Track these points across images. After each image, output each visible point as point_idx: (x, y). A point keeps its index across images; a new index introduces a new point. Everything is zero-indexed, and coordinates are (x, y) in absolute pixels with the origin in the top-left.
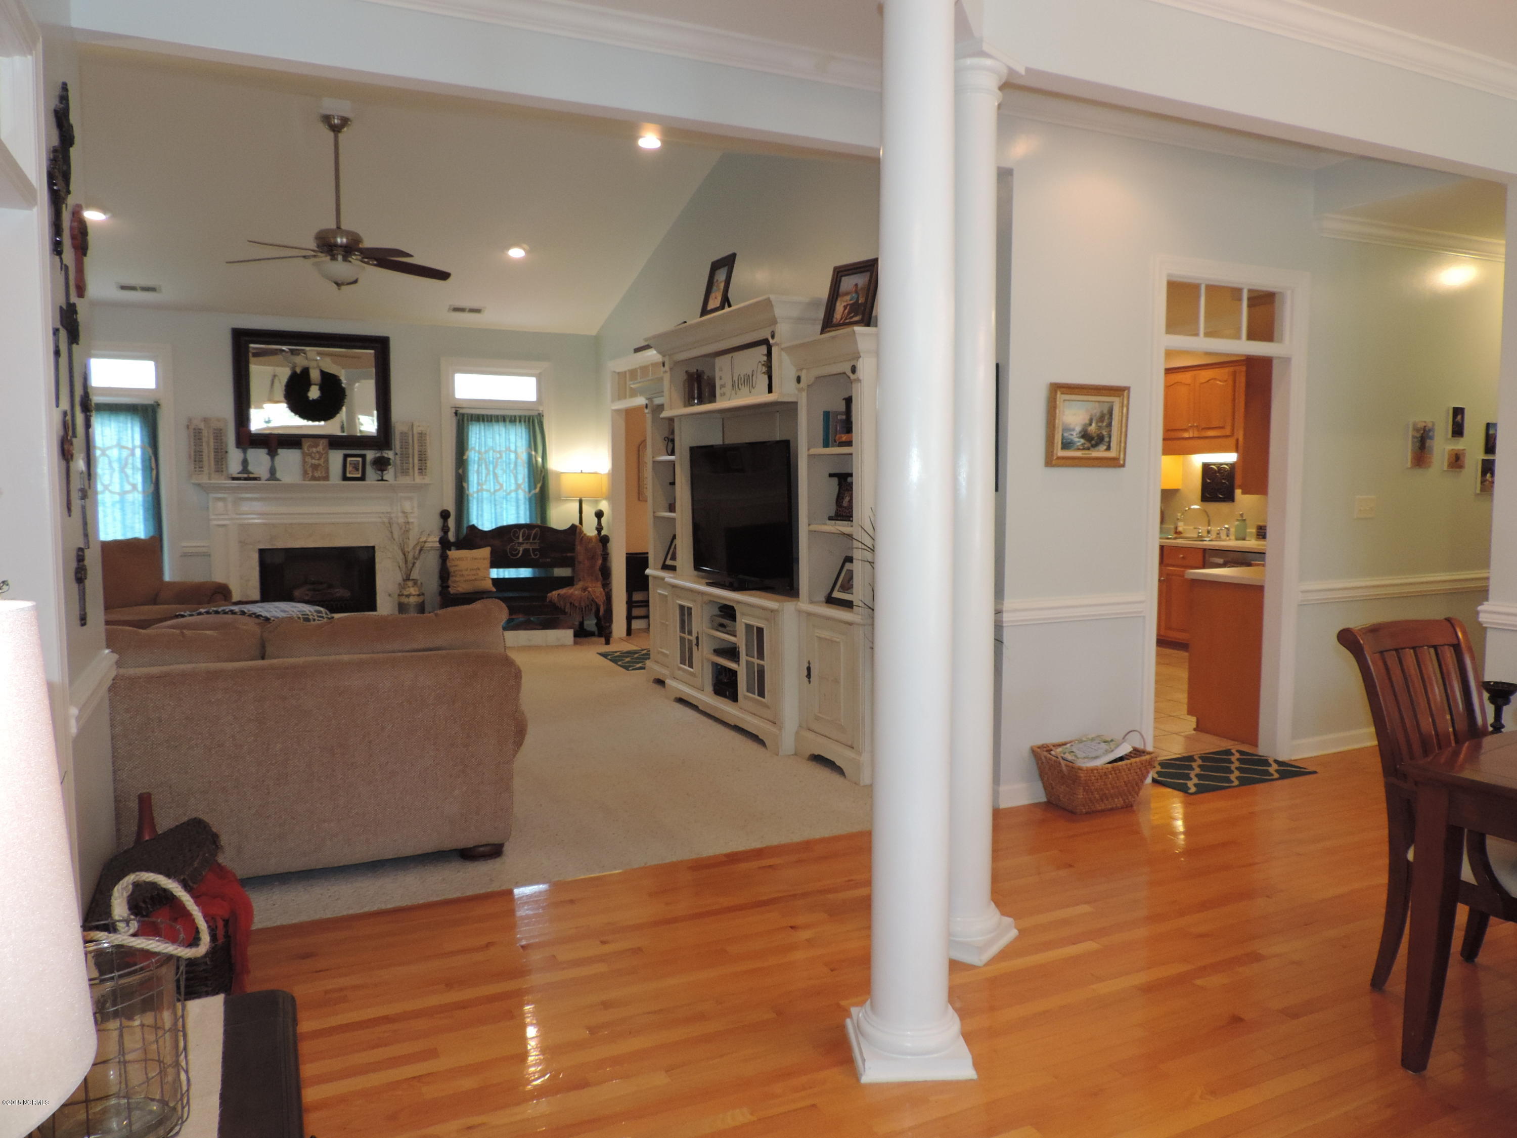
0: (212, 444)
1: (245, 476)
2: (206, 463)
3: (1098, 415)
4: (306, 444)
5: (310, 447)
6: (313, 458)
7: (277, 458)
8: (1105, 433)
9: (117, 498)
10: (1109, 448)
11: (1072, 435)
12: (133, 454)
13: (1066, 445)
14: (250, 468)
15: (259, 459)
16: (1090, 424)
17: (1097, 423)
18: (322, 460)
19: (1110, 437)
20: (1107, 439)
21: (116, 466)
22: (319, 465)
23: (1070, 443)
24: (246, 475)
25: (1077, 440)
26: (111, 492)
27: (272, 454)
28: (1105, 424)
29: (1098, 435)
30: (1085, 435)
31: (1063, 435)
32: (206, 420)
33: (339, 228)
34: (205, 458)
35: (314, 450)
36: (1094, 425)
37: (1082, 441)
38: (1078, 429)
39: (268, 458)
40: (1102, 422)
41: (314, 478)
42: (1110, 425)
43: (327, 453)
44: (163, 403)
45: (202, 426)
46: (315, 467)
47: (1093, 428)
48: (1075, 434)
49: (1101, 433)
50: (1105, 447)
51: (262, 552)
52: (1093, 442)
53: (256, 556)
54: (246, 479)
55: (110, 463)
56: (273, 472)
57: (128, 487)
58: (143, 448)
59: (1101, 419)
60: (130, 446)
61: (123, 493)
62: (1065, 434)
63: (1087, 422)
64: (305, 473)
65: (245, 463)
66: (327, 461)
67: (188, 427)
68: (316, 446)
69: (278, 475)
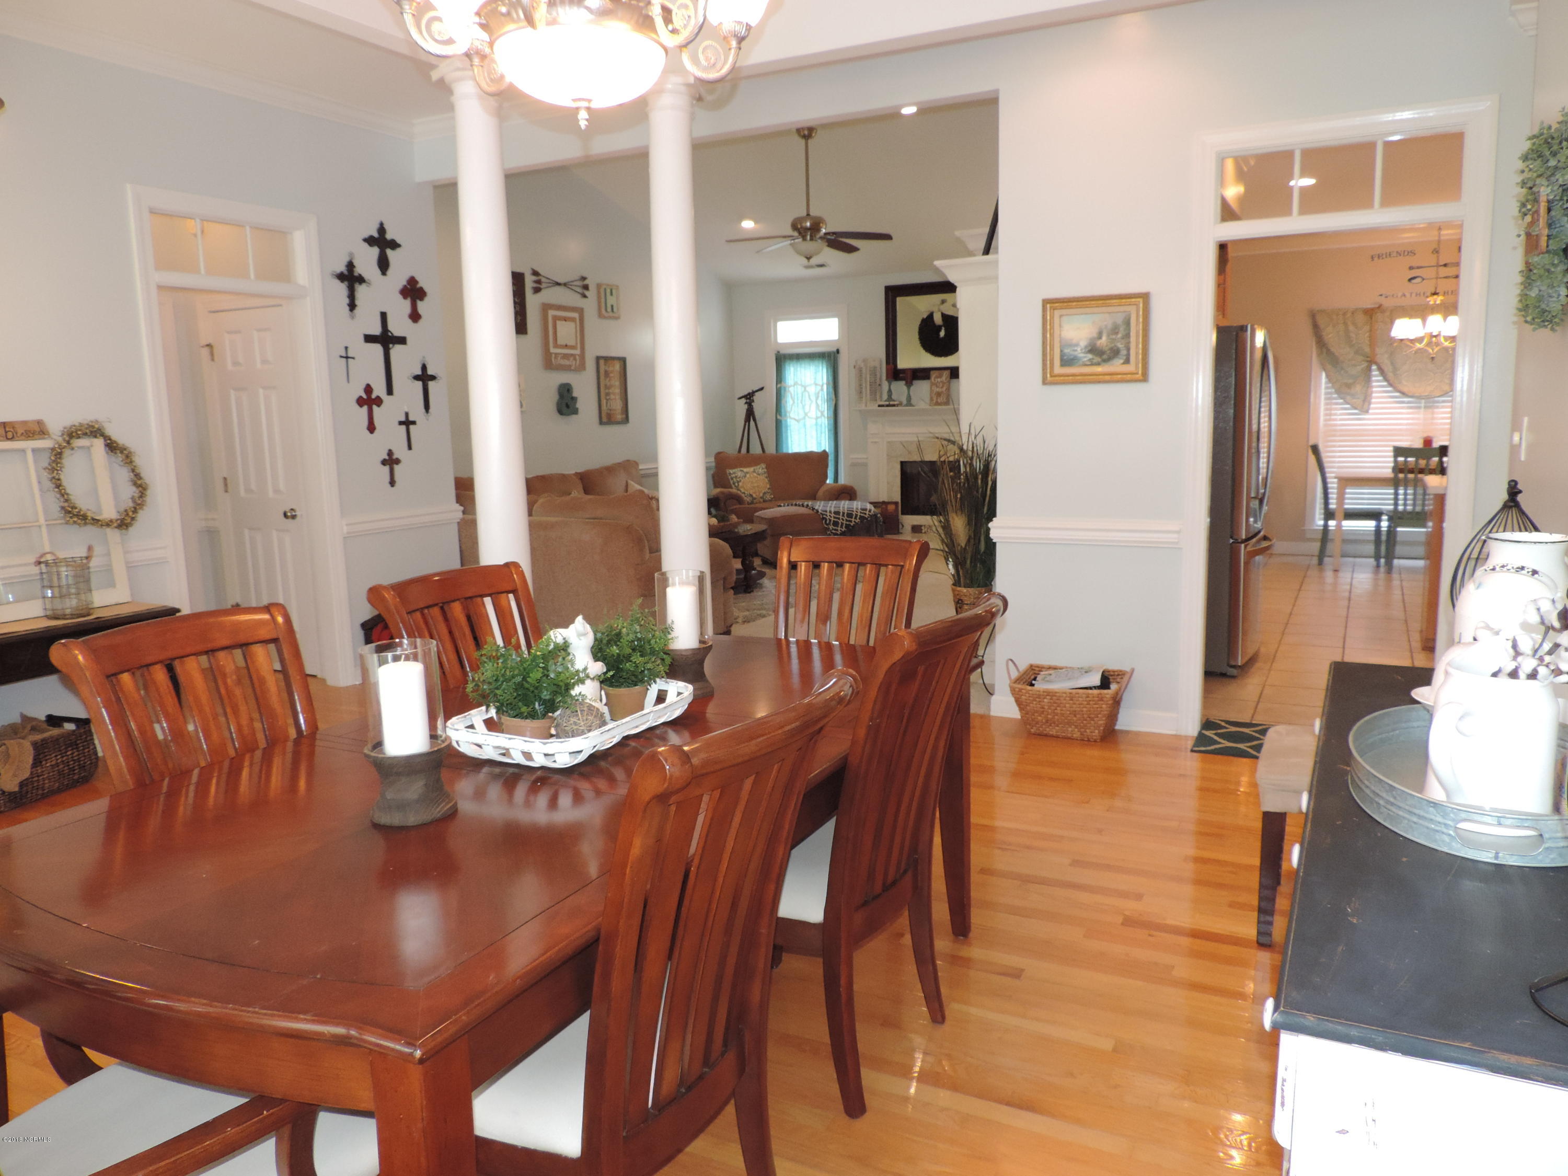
0: (868, 379)
1: (887, 403)
2: (864, 395)
3: (1110, 326)
4: (934, 375)
5: (937, 377)
6: (937, 387)
7: (912, 388)
8: (1120, 345)
9: (814, 421)
10: (1127, 361)
11: (1076, 350)
12: (822, 390)
13: (1067, 361)
14: (893, 397)
15: (899, 388)
16: (1100, 337)
17: (1108, 336)
18: (945, 388)
19: (1128, 349)
20: (1124, 352)
21: (813, 398)
22: (942, 392)
23: (1073, 359)
24: (890, 403)
25: (1082, 355)
26: (809, 417)
27: (909, 385)
28: (1120, 336)
29: (1111, 349)
30: (1093, 349)
31: (1061, 351)
32: (865, 361)
33: (808, 215)
34: (864, 390)
35: (939, 380)
36: (1104, 338)
37: (1090, 356)
38: (1083, 343)
39: (905, 388)
40: (1117, 333)
41: (937, 404)
42: (1127, 336)
43: (949, 383)
44: (841, 351)
45: (862, 365)
46: (939, 394)
47: (1103, 342)
48: (1079, 349)
49: (1115, 346)
50: (1122, 361)
51: (902, 463)
52: (1105, 357)
53: (899, 467)
54: (887, 406)
55: (809, 396)
56: (909, 398)
57: (819, 414)
58: (828, 384)
59: (1115, 330)
60: (821, 384)
61: (817, 418)
62: (1066, 351)
63: (1095, 335)
64: (931, 399)
65: (890, 391)
66: (948, 389)
67: (855, 367)
68: (940, 376)
69: (913, 402)
